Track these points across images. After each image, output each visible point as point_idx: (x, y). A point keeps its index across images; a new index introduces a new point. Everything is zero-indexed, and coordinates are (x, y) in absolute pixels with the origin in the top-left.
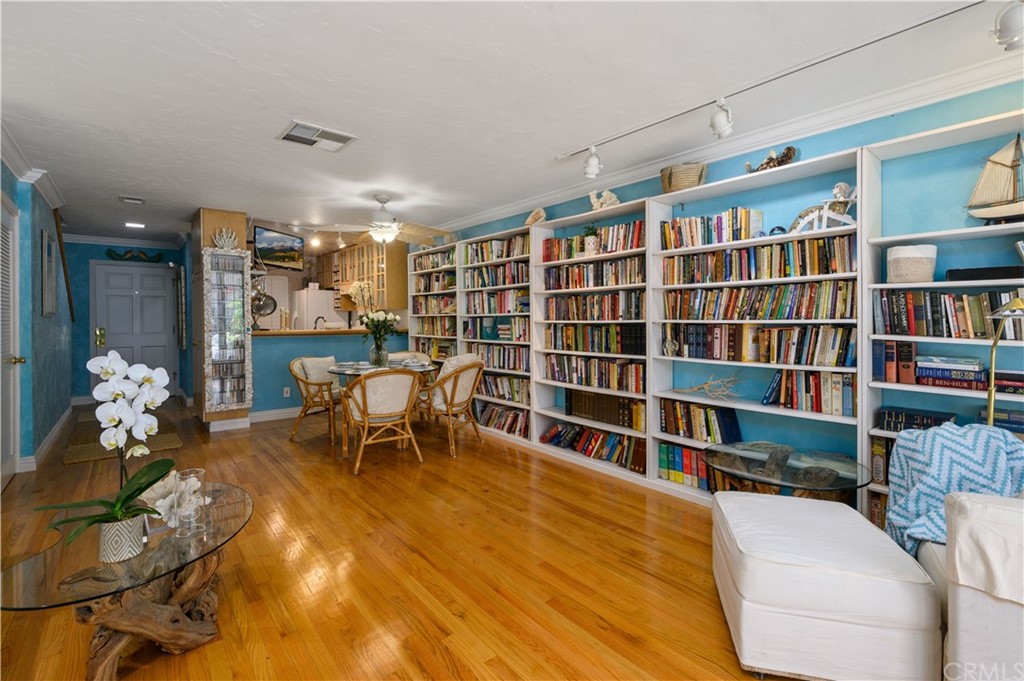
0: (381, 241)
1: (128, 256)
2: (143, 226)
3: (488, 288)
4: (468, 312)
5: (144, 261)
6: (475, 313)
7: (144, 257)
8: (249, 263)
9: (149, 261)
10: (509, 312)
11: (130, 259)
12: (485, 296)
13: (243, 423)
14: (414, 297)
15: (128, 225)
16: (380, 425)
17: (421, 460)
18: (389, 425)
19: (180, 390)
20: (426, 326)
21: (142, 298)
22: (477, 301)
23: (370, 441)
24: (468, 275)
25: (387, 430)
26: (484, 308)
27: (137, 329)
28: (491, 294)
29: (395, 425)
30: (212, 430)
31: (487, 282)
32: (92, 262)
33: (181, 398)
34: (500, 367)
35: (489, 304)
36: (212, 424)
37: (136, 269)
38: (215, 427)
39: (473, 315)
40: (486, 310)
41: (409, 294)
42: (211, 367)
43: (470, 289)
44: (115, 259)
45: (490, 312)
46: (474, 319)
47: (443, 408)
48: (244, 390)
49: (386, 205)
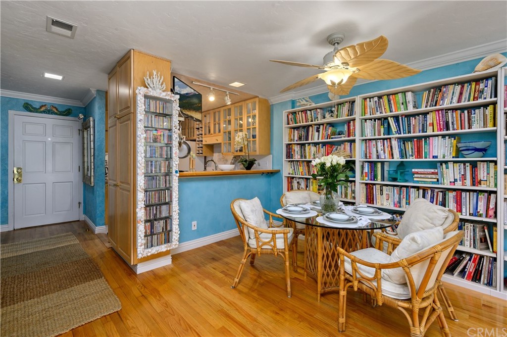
1: (42, 110)
2: (60, 78)
5: (56, 114)
7: (56, 111)
9: (60, 115)
11: (44, 112)
15: (48, 75)
19: (84, 216)
21: (54, 144)
27: (49, 168)
30: (138, 272)
32: (12, 113)
33: (84, 222)
36: (139, 267)
37: (50, 121)
38: (141, 269)
42: (143, 210)
44: (31, 111)
48: (171, 230)
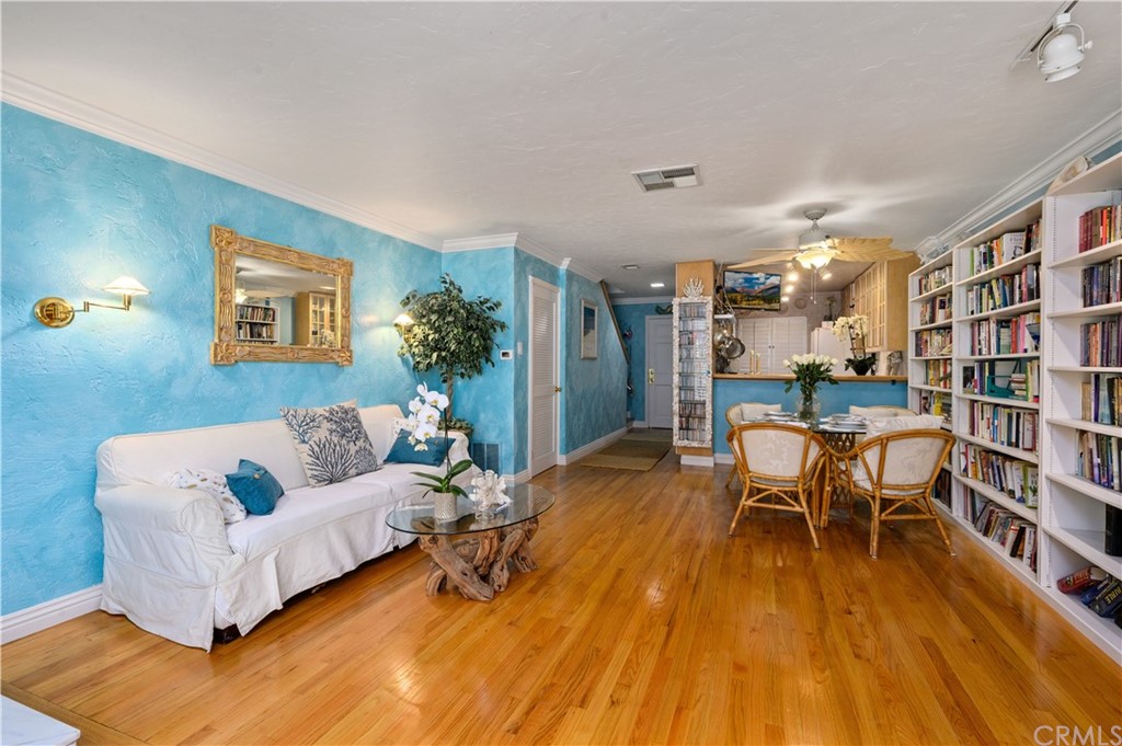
0: (809, 267)
2: (662, 285)
3: (998, 311)
4: (973, 353)
6: (980, 354)
8: (710, 308)
10: (1026, 351)
12: (993, 326)
13: (708, 462)
14: (918, 333)
15: (653, 286)
16: (763, 487)
17: (817, 545)
18: (775, 490)
20: (931, 372)
22: (983, 335)
23: (750, 503)
24: (972, 295)
25: (771, 495)
26: (991, 343)
28: (1003, 323)
29: (786, 493)
30: (683, 462)
31: (997, 304)
32: (647, 317)
34: (1010, 444)
35: (999, 339)
36: (683, 457)
38: (684, 460)
39: (977, 357)
40: (993, 350)
41: (910, 329)
42: (678, 405)
43: (976, 315)
44: (661, 314)
45: (999, 352)
46: (982, 362)
47: (868, 486)
48: (704, 430)
49: (819, 222)
